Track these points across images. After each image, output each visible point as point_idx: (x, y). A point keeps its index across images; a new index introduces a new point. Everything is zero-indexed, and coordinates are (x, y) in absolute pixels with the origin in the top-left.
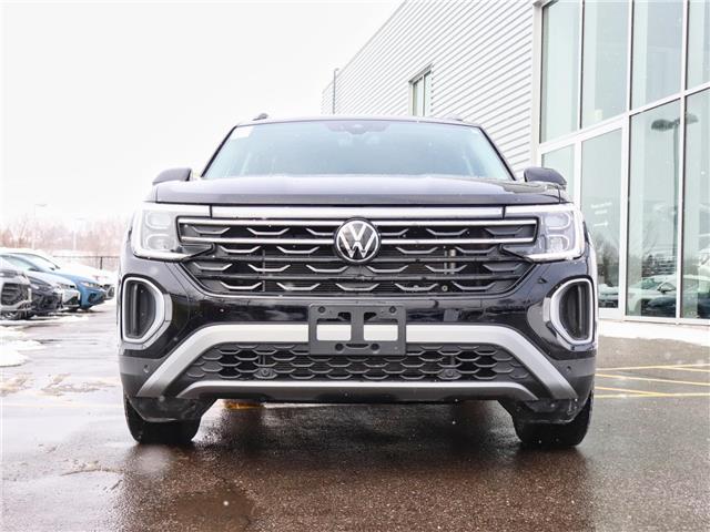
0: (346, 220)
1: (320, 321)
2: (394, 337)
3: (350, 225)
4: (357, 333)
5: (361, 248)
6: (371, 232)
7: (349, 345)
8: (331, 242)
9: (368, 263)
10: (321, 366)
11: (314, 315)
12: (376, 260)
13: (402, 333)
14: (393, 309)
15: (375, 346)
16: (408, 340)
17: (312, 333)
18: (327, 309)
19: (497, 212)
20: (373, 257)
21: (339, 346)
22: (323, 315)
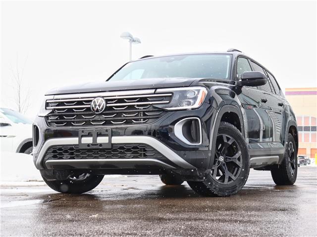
0: (95, 97)
1: (82, 136)
2: (107, 142)
3: (96, 99)
4: (95, 140)
5: (98, 108)
6: (103, 101)
7: (92, 145)
8: (89, 106)
9: (102, 114)
10: (84, 153)
11: (81, 134)
12: (104, 112)
13: (110, 140)
14: (107, 131)
15: (101, 145)
16: (112, 142)
17: (80, 141)
18: (85, 132)
19: (153, 91)
20: (103, 111)
21: (88, 145)
22: (83, 134)
